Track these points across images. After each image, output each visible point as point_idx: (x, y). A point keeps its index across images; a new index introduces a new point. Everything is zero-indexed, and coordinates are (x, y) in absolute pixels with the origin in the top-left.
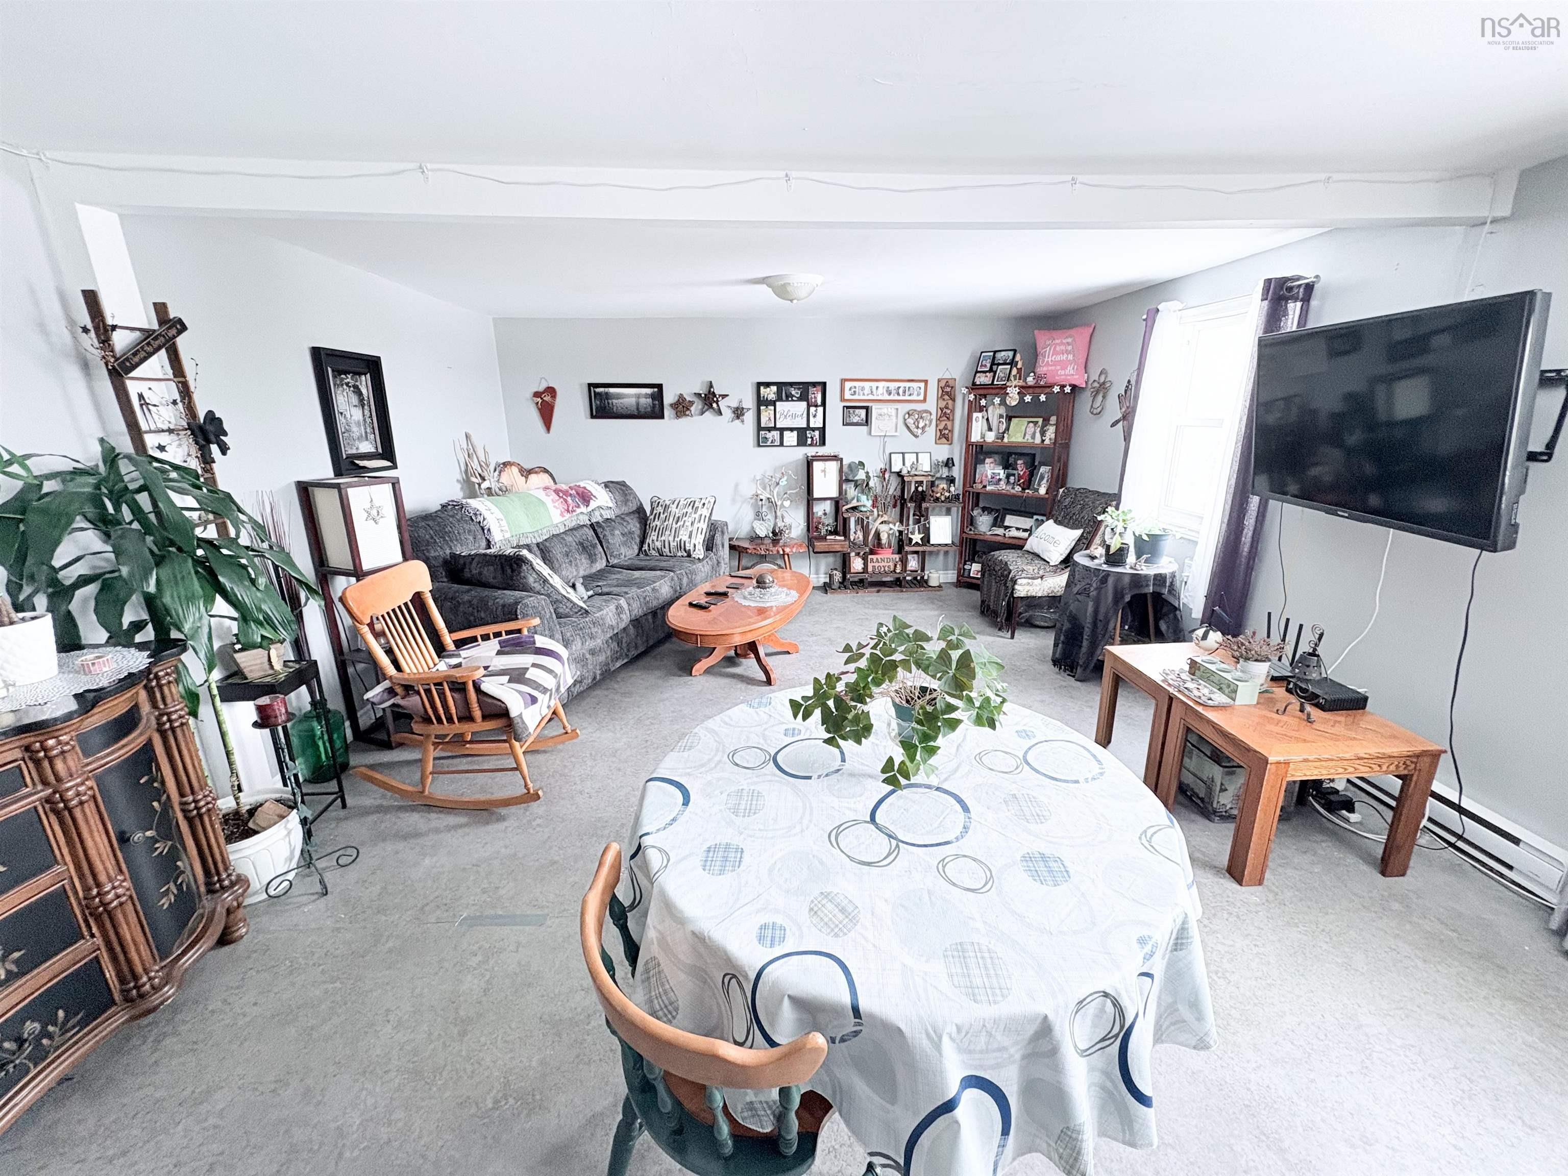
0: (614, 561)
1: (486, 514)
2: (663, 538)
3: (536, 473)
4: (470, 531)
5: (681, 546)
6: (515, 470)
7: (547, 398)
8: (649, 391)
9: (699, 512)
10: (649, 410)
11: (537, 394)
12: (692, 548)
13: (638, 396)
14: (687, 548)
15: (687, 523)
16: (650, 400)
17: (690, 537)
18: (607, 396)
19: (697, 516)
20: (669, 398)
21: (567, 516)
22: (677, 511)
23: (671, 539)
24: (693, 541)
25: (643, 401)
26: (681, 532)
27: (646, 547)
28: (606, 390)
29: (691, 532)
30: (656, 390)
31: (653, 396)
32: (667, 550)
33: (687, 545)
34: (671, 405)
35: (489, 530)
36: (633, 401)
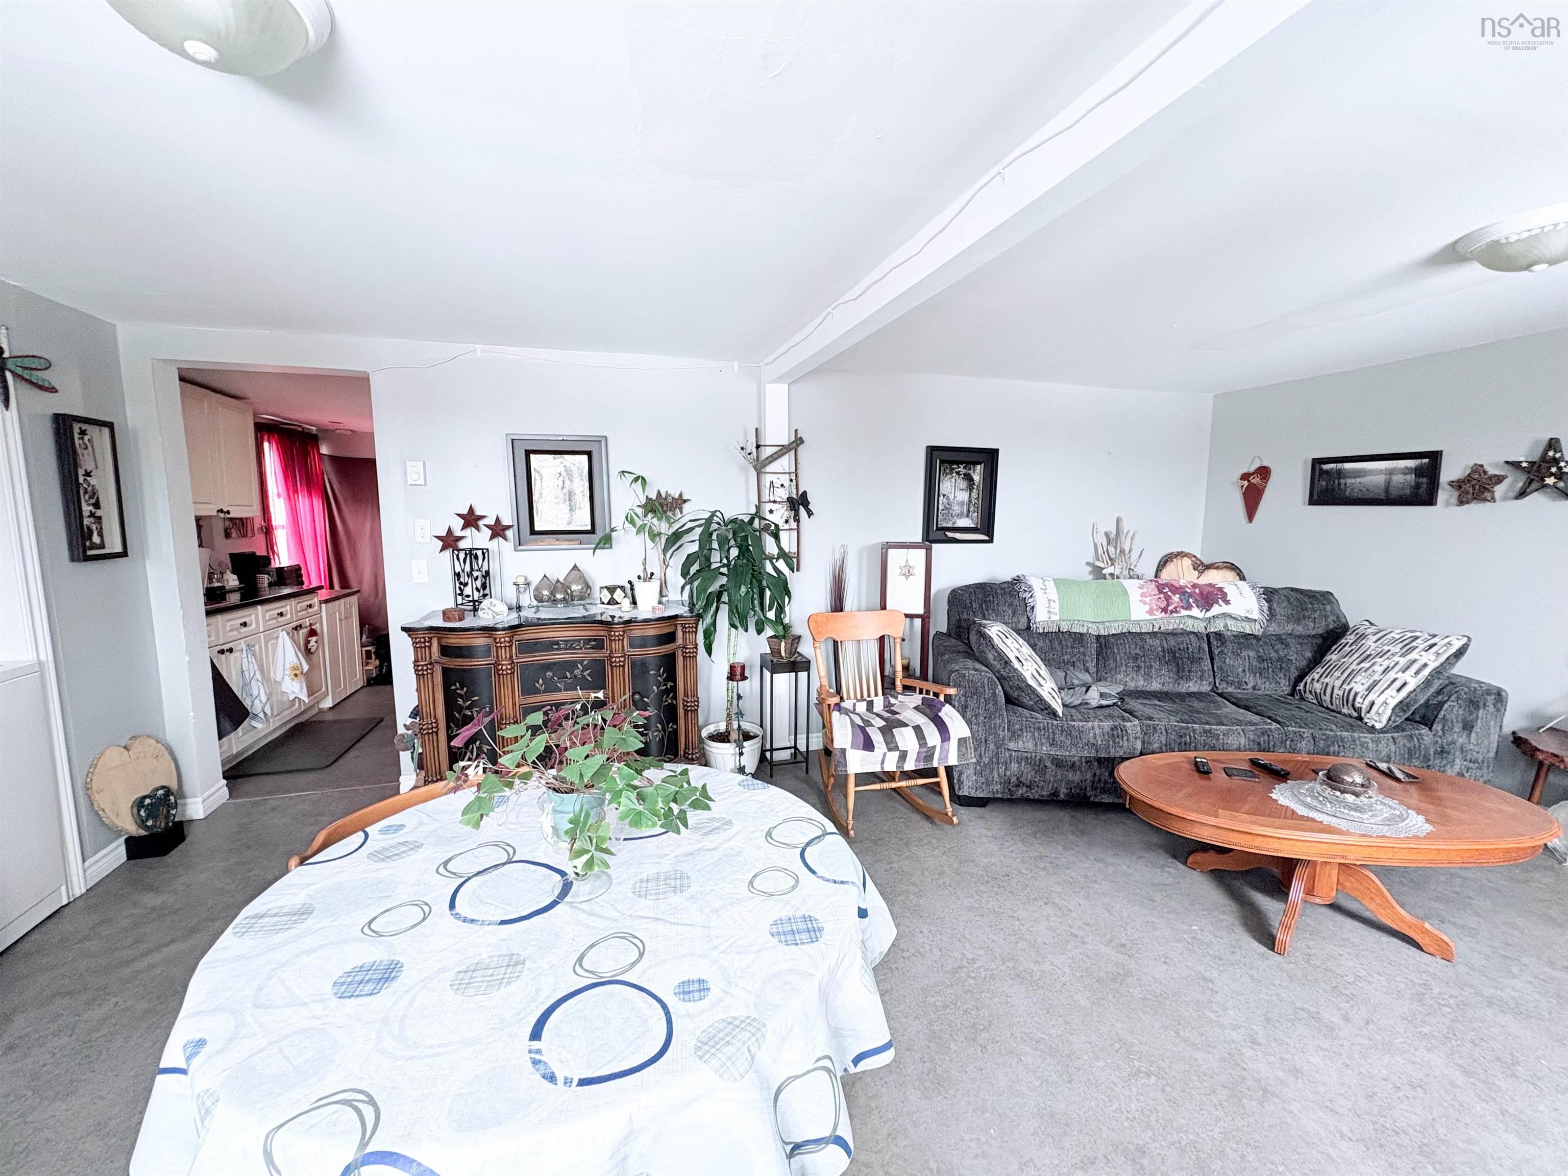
0: (1222, 687)
1: (1038, 592)
2: (1327, 680)
3: (1217, 568)
5: (1349, 699)
6: (1187, 562)
7: (1256, 480)
8: (1411, 463)
9: (1414, 655)
10: (1408, 492)
11: (1245, 477)
12: (1364, 708)
13: (1391, 472)
14: (1357, 705)
15: (1376, 668)
16: (1411, 478)
17: (1370, 689)
18: (1340, 474)
19: (1403, 661)
20: (1450, 472)
21: (1159, 615)
22: (1373, 646)
23: (1338, 683)
24: (1372, 696)
25: (1398, 479)
26: (1358, 679)
27: (1301, 687)
28: (1340, 465)
29: (1375, 683)
30: (1426, 461)
31: (1418, 472)
32: (1327, 698)
33: (1359, 699)
34: (1451, 484)
35: (1033, 608)
36: (1381, 479)
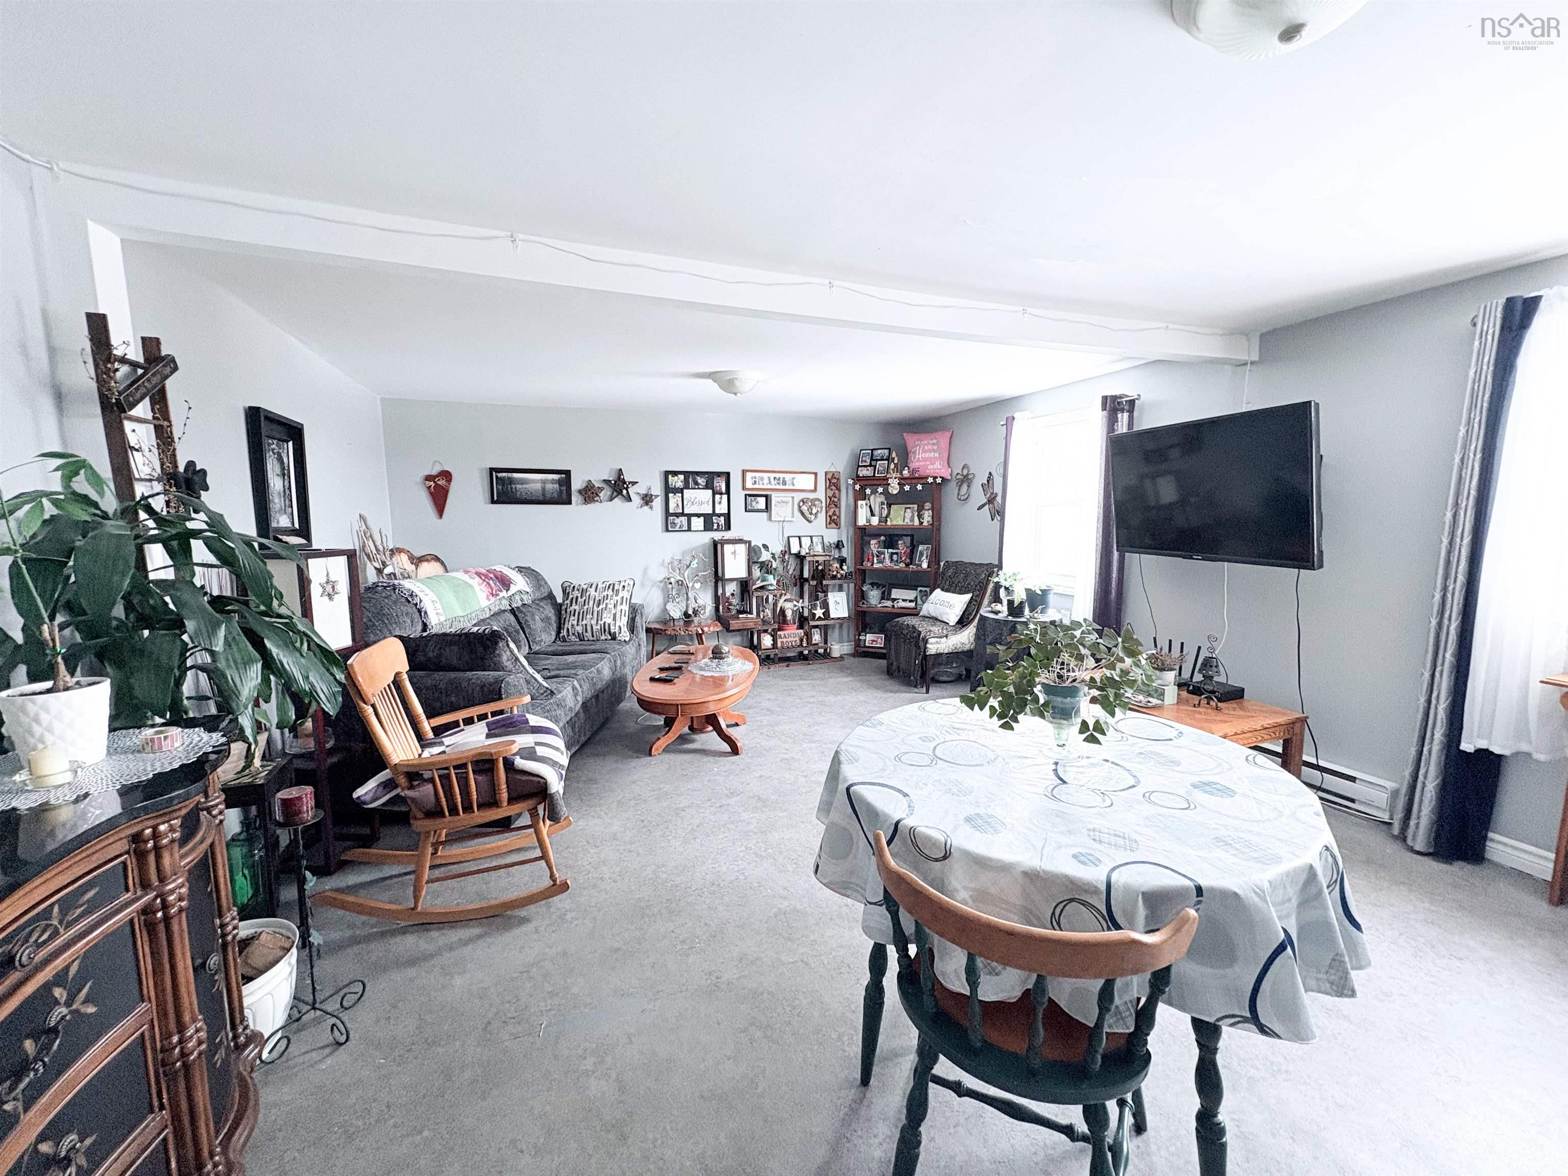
0: (536, 648)
1: (421, 595)
2: (584, 622)
3: (427, 560)
4: (407, 614)
5: (605, 629)
6: (404, 557)
7: (442, 482)
8: (556, 477)
9: (621, 595)
10: (555, 495)
11: (428, 478)
12: (617, 630)
13: (544, 482)
14: (612, 631)
15: (609, 606)
16: (556, 486)
17: (614, 619)
18: (511, 481)
19: (619, 598)
20: (577, 484)
21: (493, 599)
22: (597, 594)
23: (594, 622)
24: (618, 624)
25: (549, 486)
26: (604, 615)
27: (564, 633)
28: (510, 475)
29: (615, 615)
30: (563, 476)
31: (560, 482)
32: (589, 634)
33: (612, 627)
34: (580, 492)
35: (426, 613)
36: (538, 486)
